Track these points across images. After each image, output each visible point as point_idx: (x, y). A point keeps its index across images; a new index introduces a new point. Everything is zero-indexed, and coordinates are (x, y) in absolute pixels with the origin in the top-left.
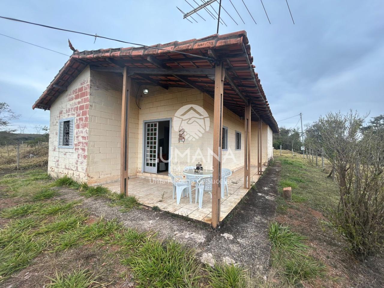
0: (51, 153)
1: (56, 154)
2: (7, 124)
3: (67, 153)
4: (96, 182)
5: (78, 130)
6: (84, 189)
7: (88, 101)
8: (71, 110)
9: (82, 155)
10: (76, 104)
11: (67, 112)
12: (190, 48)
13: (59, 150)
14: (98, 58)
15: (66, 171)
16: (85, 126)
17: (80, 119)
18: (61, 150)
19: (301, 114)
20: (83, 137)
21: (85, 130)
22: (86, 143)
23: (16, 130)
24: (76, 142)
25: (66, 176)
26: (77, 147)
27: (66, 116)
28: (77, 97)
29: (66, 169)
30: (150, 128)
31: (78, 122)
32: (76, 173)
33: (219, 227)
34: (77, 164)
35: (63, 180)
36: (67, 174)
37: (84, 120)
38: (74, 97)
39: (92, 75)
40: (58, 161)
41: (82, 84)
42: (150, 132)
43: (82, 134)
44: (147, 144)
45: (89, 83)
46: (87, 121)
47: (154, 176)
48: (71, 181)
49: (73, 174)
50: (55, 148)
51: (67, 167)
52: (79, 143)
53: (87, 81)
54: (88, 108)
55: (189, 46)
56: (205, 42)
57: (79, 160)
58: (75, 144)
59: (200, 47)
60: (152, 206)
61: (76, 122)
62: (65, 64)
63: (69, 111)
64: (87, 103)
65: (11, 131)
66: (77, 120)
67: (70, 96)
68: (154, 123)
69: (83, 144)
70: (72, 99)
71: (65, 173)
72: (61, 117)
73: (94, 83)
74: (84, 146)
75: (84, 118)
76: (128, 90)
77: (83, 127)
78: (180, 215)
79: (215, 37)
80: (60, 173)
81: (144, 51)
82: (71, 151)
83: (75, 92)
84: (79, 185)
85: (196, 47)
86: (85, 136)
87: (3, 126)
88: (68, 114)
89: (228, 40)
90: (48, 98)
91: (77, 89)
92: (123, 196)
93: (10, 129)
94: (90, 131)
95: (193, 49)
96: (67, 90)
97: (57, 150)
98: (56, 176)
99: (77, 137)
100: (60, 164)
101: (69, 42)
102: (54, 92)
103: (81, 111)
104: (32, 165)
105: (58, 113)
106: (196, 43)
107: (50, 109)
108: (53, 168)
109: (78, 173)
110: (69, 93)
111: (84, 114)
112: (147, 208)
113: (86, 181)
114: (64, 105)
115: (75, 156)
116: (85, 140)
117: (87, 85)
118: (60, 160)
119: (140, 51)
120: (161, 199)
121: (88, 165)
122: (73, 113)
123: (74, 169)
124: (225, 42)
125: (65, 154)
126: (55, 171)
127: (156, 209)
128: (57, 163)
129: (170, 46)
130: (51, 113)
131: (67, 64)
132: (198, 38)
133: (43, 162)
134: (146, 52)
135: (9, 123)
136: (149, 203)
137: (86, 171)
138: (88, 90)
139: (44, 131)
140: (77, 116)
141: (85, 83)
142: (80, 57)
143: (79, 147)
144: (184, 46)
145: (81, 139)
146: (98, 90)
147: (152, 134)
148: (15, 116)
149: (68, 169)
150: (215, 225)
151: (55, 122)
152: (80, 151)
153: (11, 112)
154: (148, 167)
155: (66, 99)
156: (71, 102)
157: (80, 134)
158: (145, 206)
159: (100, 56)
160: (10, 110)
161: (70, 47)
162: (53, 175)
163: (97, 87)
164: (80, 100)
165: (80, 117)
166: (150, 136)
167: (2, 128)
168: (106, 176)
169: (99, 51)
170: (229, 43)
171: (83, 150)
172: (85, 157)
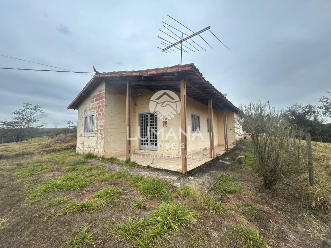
0: (78, 138)
1: (82, 138)
2: (37, 122)
3: (90, 137)
4: (109, 156)
5: (97, 121)
6: (102, 159)
7: (104, 103)
8: (93, 109)
9: (100, 137)
10: (96, 105)
11: (90, 110)
12: (165, 72)
13: (84, 135)
14: (111, 77)
15: (89, 149)
16: (102, 119)
17: (98, 114)
18: (86, 135)
19: (268, 101)
20: (101, 126)
21: (102, 121)
22: (103, 130)
23: (42, 125)
24: (96, 130)
25: (90, 152)
26: (97, 133)
27: (89, 113)
28: (96, 100)
29: (90, 148)
30: (143, 118)
31: (98, 116)
32: (96, 150)
33: (187, 174)
34: (97, 144)
35: (88, 155)
36: (90, 151)
37: (101, 115)
38: (94, 100)
39: (106, 86)
40: (83, 143)
41: (99, 92)
42: (143, 121)
43: (100, 124)
44: (142, 130)
45: (104, 91)
46: (103, 115)
47: (147, 152)
48: (93, 155)
49: (94, 150)
50: (81, 134)
51: (90, 146)
52: (98, 130)
53: (103, 90)
54: (104, 107)
55: (164, 71)
56: (173, 69)
57: (98, 141)
58: (95, 131)
59: (170, 71)
60: (146, 166)
61: (96, 116)
62: (90, 80)
63: (91, 109)
64: (103, 104)
65: (39, 126)
66: (96, 115)
67: (92, 100)
68: (146, 115)
69: (100, 130)
70: (93, 102)
71: (89, 151)
72: (85, 113)
73: (107, 91)
74: (102, 132)
75: (101, 114)
76: (130, 95)
77: (101, 119)
78: (164, 169)
79: (177, 66)
80: (85, 151)
81: (140, 73)
82: (92, 135)
83: (95, 97)
84: (99, 157)
85: (168, 71)
86: (102, 125)
87: (33, 123)
88: (90, 111)
89: (184, 68)
90: (77, 102)
91: (96, 95)
92: (128, 161)
93: (38, 125)
94: (105, 122)
95: (166, 72)
96: (89, 96)
97: (83, 135)
98: (82, 153)
99: (97, 126)
100: (85, 145)
101: (94, 67)
102: (82, 98)
103: (99, 109)
104: (63, 148)
105: (84, 111)
106: (168, 69)
107: (78, 108)
108: (81, 148)
109: (98, 149)
110: (91, 98)
111: (101, 111)
112: (143, 167)
113: (103, 154)
114: (87, 106)
115: (96, 138)
116: (102, 127)
117: (103, 92)
118: (85, 142)
119: (137, 73)
120: (152, 163)
121: (104, 143)
122: (94, 110)
123: (95, 147)
124: (183, 69)
125: (88, 138)
126: (82, 150)
127: (149, 167)
128: (83, 144)
129: (154, 71)
130: (78, 111)
131: (91, 81)
132: (170, 66)
133: (70, 146)
134: (141, 74)
135: (38, 120)
136: (144, 165)
137: (103, 148)
138: (104, 96)
139: (68, 124)
140: (97, 112)
141: (102, 91)
142: (100, 76)
143: (98, 133)
144: (162, 70)
145: (99, 127)
146: (110, 95)
147: (145, 123)
148: (45, 115)
149: (91, 148)
150: (184, 173)
151: (81, 117)
152: (99, 135)
153: (42, 112)
154: (142, 145)
155: (89, 101)
156: (93, 104)
157: (99, 124)
158: (142, 166)
159: (113, 76)
160: (41, 111)
161: (94, 71)
162: (80, 152)
163: (109, 93)
164: (98, 102)
165: (98, 113)
166: (143, 124)
167: (32, 124)
168: (115, 152)
169: (113, 73)
170: (185, 69)
171: (101, 134)
172: (102, 139)
